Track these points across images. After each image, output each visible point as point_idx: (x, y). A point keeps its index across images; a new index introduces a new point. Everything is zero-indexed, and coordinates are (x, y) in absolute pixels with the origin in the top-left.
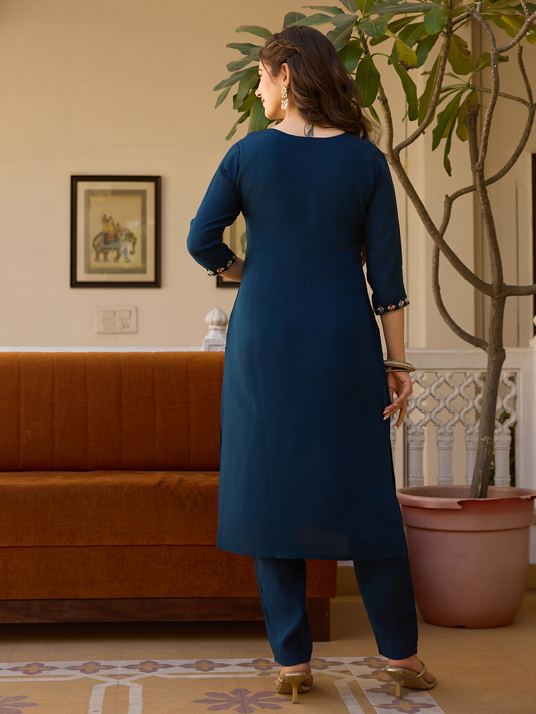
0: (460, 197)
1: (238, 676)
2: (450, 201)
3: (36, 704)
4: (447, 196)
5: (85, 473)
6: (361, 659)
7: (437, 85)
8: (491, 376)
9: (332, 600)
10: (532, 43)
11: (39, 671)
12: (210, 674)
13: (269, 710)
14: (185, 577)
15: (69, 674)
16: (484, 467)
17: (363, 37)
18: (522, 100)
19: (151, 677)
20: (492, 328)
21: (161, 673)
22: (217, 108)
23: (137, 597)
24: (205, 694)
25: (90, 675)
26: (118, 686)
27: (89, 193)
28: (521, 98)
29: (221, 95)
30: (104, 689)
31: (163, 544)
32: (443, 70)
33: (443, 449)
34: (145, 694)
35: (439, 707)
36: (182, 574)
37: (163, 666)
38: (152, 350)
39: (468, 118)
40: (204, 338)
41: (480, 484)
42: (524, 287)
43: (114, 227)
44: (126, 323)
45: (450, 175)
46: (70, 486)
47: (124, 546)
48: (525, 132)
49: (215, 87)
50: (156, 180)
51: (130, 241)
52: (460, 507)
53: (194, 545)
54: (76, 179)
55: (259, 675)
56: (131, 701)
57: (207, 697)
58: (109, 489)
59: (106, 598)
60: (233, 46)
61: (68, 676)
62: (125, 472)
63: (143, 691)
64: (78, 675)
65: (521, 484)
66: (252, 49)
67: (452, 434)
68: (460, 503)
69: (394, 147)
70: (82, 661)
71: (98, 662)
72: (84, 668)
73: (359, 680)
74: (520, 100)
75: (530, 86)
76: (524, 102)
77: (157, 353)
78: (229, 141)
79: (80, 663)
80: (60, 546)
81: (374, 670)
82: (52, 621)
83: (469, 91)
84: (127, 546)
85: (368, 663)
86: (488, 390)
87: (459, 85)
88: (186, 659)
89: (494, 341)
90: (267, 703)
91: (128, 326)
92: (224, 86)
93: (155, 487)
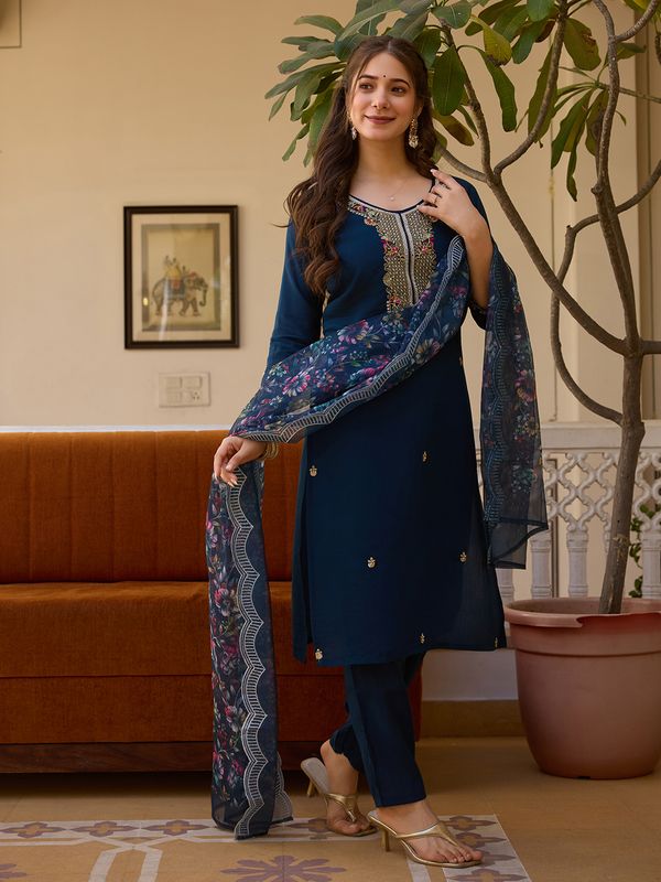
0: (586, 227)
1: (286, 839)
2: (572, 233)
3: (25, 875)
4: (569, 227)
5: (110, 584)
7: (548, 85)
8: (625, 457)
11: (39, 833)
15: (75, 837)
16: (617, 573)
17: (446, 25)
19: (176, 840)
20: (626, 396)
21: (191, 836)
22: (271, 119)
23: (168, 741)
24: (239, 862)
25: (101, 838)
26: (133, 851)
27: (146, 229)
29: (275, 104)
30: (114, 856)
32: (557, 64)
33: (574, 550)
34: (163, 861)
35: (529, 880)
37: (194, 827)
38: (197, 428)
39: (593, 127)
41: (611, 596)
43: (179, 271)
44: (196, 393)
45: (576, 200)
46: (82, 601)
49: (267, 94)
50: (232, 211)
51: (200, 289)
52: (579, 625)
54: (129, 212)
55: (312, 839)
56: (143, 871)
57: (239, 866)
58: (130, 605)
60: (290, 41)
61: (74, 839)
63: (161, 858)
64: (87, 837)
66: (312, 43)
67: (586, 532)
68: (579, 620)
70: (94, 820)
71: (114, 821)
72: (96, 829)
79: (91, 823)
81: (459, 832)
82: (62, 771)
83: (599, 91)
84: (153, 676)
87: (586, 83)
89: (629, 411)
91: (198, 398)
92: (278, 92)
93: (188, 602)
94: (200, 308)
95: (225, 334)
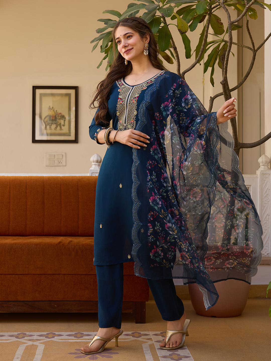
0: (218, 97)
2: (212, 99)
4: (211, 97)
5: (25, 237)
6: (159, 333)
7: (204, 40)
9: (147, 303)
10: (252, 18)
12: (80, 339)
13: (105, 358)
14: (72, 291)
15: (9, 339)
17: (163, 16)
18: (250, 47)
19: (50, 341)
21: (56, 339)
22: (93, 52)
23: (47, 300)
24: (75, 350)
25: (20, 339)
26: (33, 345)
27: (41, 95)
28: (249, 46)
29: (94, 46)
30: (25, 347)
31: (61, 273)
32: (207, 32)
34: (45, 349)
35: (192, 358)
36: (70, 289)
37: (58, 335)
38: (61, 175)
39: (221, 57)
40: (90, 169)
42: (249, 143)
43: (55, 112)
44: (60, 161)
45: (213, 86)
46: (14, 244)
47: (41, 274)
49: (91, 42)
50: (76, 88)
51: (63, 120)
53: (76, 274)
54: (35, 88)
56: (37, 353)
57: (76, 351)
58: (33, 246)
59: (32, 300)
60: (101, 20)
61: (9, 340)
62: (45, 237)
63: (44, 348)
64: (14, 339)
66: (109, 22)
69: (181, 72)
70: (17, 332)
71: (25, 333)
72: (18, 336)
73: (155, 343)
74: (249, 48)
75: (253, 40)
76: (251, 49)
77: (63, 176)
79: (16, 333)
80: (9, 274)
82: (4, 312)
83: (223, 43)
84: (42, 274)
85: (162, 335)
87: (218, 40)
88: (70, 332)
90: (106, 354)
91: (61, 163)
92: (96, 40)
93: (56, 245)
94: (62, 127)
95: (72, 138)
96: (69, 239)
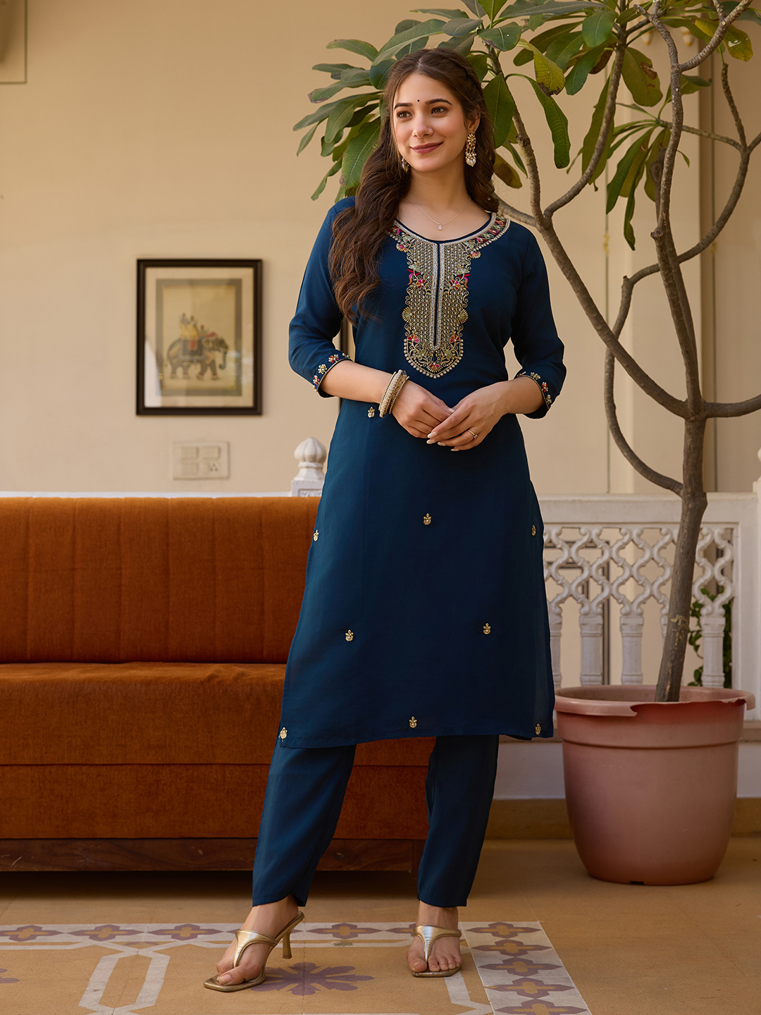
0: (644, 278)
1: (307, 945)
2: (629, 284)
3: (16, 980)
4: (625, 277)
5: (117, 665)
6: (485, 924)
7: (604, 120)
8: (685, 531)
10: (737, 58)
11: (33, 937)
13: (337, 991)
14: (244, 810)
15: (73, 941)
16: (675, 658)
17: (493, 51)
18: (732, 140)
19: (185, 945)
20: (687, 463)
21: (201, 941)
22: (300, 154)
23: (178, 837)
25: (101, 942)
26: (137, 957)
27: (161, 284)
28: (730, 137)
29: (304, 138)
30: (116, 962)
31: (214, 762)
32: (614, 98)
33: (628, 635)
34: (171, 968)
35: (577, 990)
36: (241, 805)
37: (205, 932)
38: (214, 495)
39: (654, 167)
40: (293, 479)
41: (669, 683)
42: (731, 404)
43: (197, 331)
44: (214, 465)
45: (633, 249)
46: (85, 680)
47: (159, 765)
48: (735, 186)
49: (296, 126)
50: (256, 265)
51: (219, 351)
52: (634, 714)
53: (257, 764)
54: (143, 265)
55: (336, 945)
56: (148, 978)
58: (138, 686)
59: (134, 837)
60: (322, 68)
61: (71, 943)
62: (172, 664)
63: (169, 964)
64: (86, 942)
65: (739, 684)
66: (344, 71)
67: (641, 614)
68: (633, 708)
69: (543, 208)
70: (95, 923)
71: (117, 925)
72: (96, 933)
73: (475, 953)
74: (728, 141)
75: (740, 120)
76: (735, 144)
77: (219, 499)
78: (316, 201)
79: (91, 927)
80: (71, 764)
81: (499, 939)
82: (60, 870)
83: (659, 129)
84: (163, 765)
85: (494, 930)
86: (681, 551)
87: (645, 121)
89: (690, 481)
90: (337, 981)
91: (216, 470)
92: (308, 123)
93: (202, 683)
94: (219, 371)
95: (246, 400)
96: (236, 668)
